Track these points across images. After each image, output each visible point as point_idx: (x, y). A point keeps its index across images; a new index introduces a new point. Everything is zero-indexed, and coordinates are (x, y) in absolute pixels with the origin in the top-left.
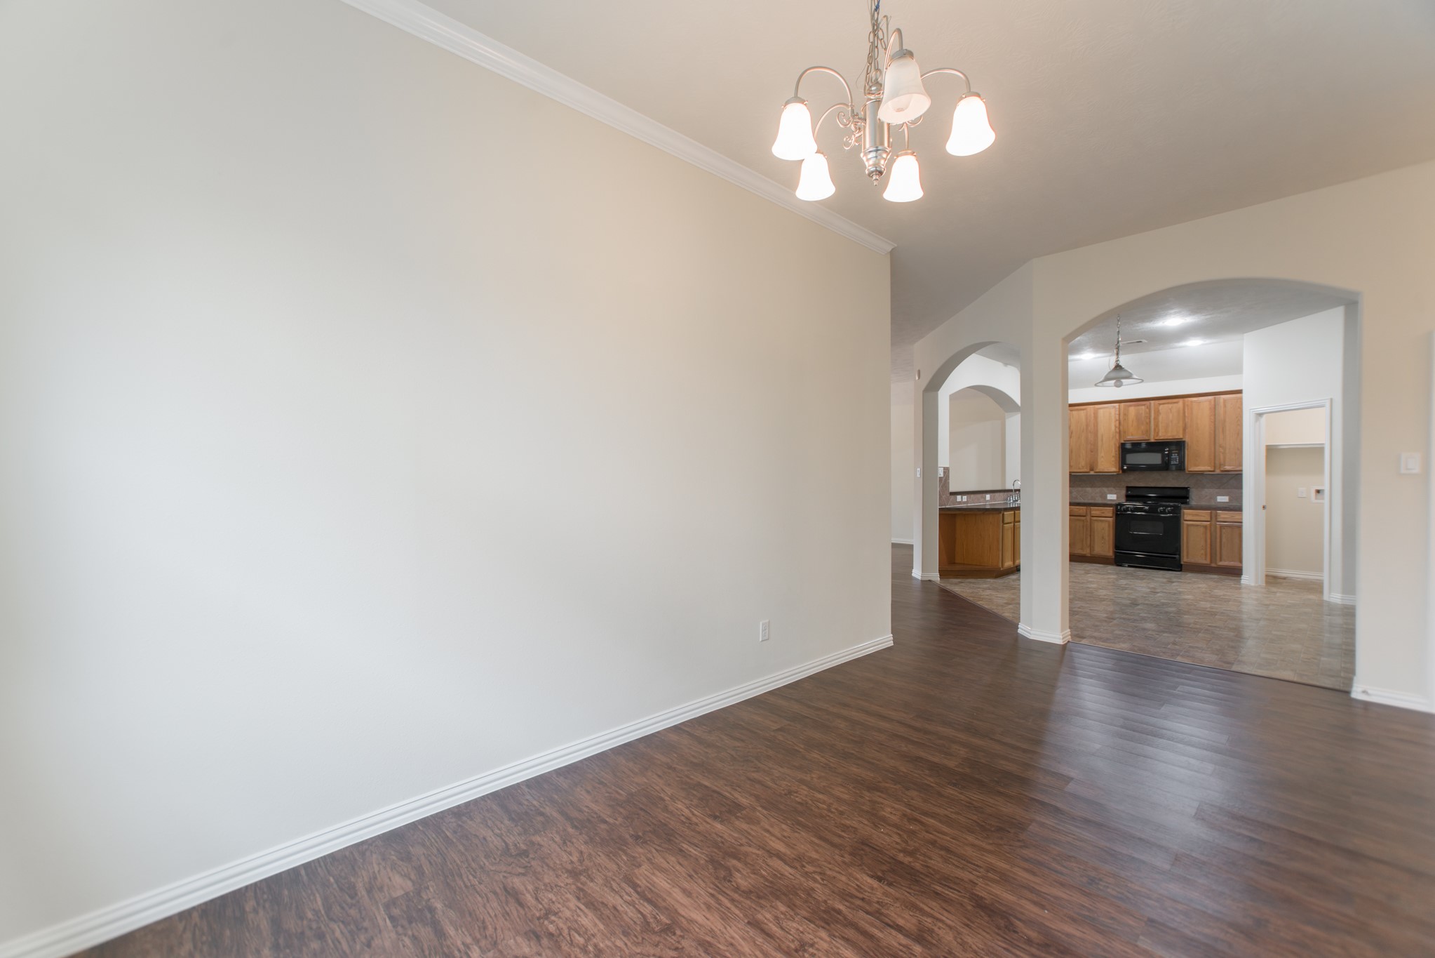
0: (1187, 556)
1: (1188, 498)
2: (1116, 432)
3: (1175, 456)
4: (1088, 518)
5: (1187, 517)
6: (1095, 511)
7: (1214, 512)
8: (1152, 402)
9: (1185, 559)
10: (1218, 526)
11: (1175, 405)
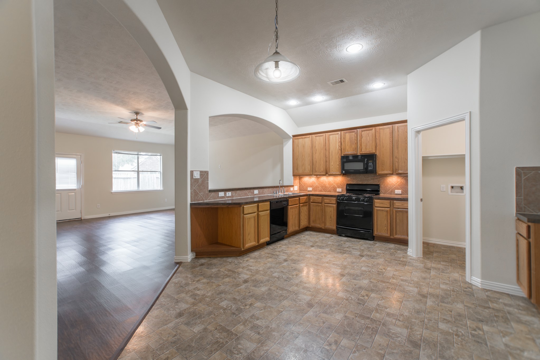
0: (377, 230)
1: (379, 191)
2: (339, 149)
3: (370, 164)
4: (323, 204)
5: (377, 205)
6: (327, 200)
7: (392, 201)
8: (358, 130)
9: (375, 233)
10: (394, 211)
11: (370, 131)
